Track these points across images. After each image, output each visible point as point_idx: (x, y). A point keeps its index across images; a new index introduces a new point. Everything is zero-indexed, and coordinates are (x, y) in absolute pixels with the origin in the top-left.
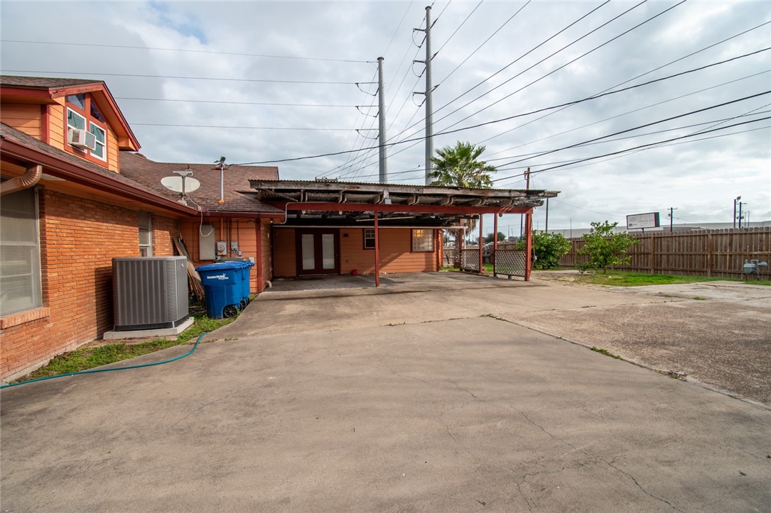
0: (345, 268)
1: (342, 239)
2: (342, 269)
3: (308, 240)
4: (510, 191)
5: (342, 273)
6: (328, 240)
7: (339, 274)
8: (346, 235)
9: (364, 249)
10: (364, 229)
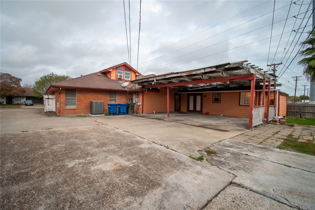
0: (204, 111)
1: (204, 98)
2: (203, 111)
3: (192, 98)
4: (204, 69)
5: (203, 113)
6: (199, 98)
7: (202, 114)
8: (205, 96)
9: (213, 102)
10: (213, 93)
